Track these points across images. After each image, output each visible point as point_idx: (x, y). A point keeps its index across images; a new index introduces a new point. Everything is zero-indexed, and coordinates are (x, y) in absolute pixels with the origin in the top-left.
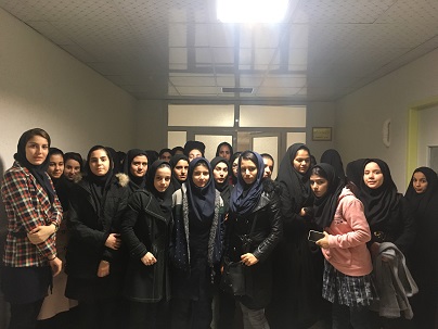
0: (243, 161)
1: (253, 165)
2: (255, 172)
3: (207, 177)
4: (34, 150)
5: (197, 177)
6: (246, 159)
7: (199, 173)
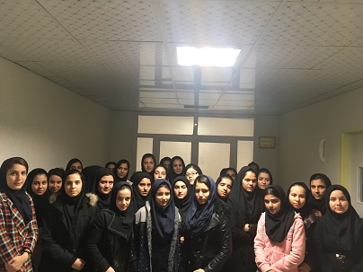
0: (198, 184)
1: (206, 188)
2: (208, 194)
3: (169, 197)
4: (14, 178)
5: (160, 197)
6: (200, 182)
7: (161, 194)
